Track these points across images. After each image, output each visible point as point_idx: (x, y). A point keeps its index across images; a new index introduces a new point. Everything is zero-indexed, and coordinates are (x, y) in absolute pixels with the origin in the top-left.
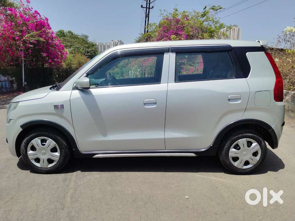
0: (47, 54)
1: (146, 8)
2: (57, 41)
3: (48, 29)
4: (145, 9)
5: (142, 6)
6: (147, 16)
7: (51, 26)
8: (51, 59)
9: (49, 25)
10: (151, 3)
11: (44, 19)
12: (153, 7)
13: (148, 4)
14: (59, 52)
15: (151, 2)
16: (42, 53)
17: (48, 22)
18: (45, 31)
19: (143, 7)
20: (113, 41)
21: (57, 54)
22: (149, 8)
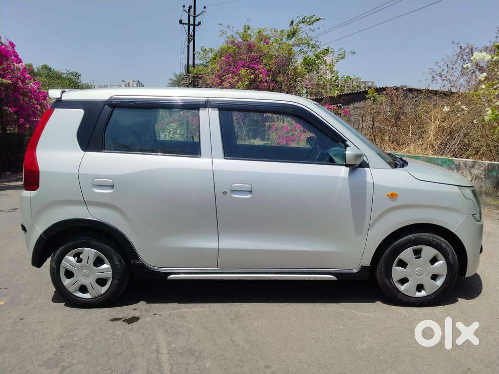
0: (15, 108)
1: (189, 24)
2: (34, 84)
3: (15, 63)
4: (186, 26)
5: (181, 22)
6: (191, 38)
7: (20, 57)
8: (22, 118)
9: (16, 56)
10: (198, 15)
11: (7, 44)
12: (200, 23)
13: (192, 18)
14: (37, 104)
15: (196, 15)
16: (6, 108)
17: (14, 50)
18: (9, 67)
19: (183, 24)
20: (124, 81)
21: (34, 108)
22: (194, 25)
